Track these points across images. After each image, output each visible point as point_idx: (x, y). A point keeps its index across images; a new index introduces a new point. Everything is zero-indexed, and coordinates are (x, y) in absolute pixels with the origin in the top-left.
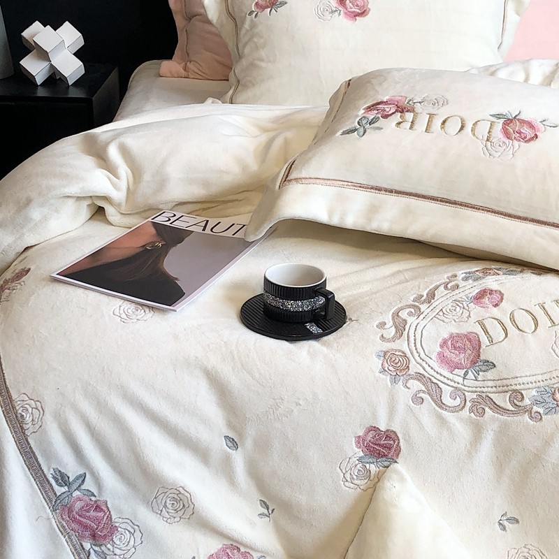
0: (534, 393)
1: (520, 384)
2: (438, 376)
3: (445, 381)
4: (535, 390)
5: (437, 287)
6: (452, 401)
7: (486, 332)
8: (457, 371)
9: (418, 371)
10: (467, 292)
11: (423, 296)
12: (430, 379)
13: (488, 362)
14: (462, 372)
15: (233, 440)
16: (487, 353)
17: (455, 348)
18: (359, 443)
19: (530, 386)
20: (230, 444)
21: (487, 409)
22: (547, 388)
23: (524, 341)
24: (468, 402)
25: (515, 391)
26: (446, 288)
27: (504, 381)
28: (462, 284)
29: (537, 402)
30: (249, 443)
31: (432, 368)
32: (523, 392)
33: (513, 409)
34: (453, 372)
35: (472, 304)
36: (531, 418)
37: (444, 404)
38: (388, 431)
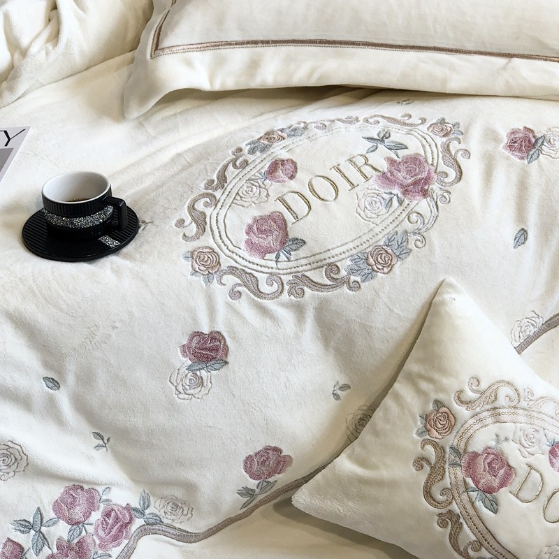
0: (348, 262)
1: (333, 257)
2: (251, 266)
3: (259, 268)
4: (349, 259)
5: (225, 167)
6: (269, 288)
7: (289, 208)
8: (268, 256)
9: (230, 265)
10: (258, 168)
11: (213, 181)
12: (244, 270)
13: (297, 239)
14: (273, 256)
15: (53, 379)
16: (295, 231)
17: (262, 232)
18: (185, 352)
19: (343, 256)
20: (51, 385)
21: (306, 289)
22: (359, 255)
23: (328, 210)
24: (285, 285)
25: (330, 264)
26: (235, 166)
27: (318, 256)
28: (250, 158)
29: (352, 271)
30: (71, 379)
31: (243, 258)
32: (338, 264)
33: (331, 283)
34: (265, 258)
35: (267, 180)
36: (350, 288)
37: (262, 293)
38: (211, 333)
